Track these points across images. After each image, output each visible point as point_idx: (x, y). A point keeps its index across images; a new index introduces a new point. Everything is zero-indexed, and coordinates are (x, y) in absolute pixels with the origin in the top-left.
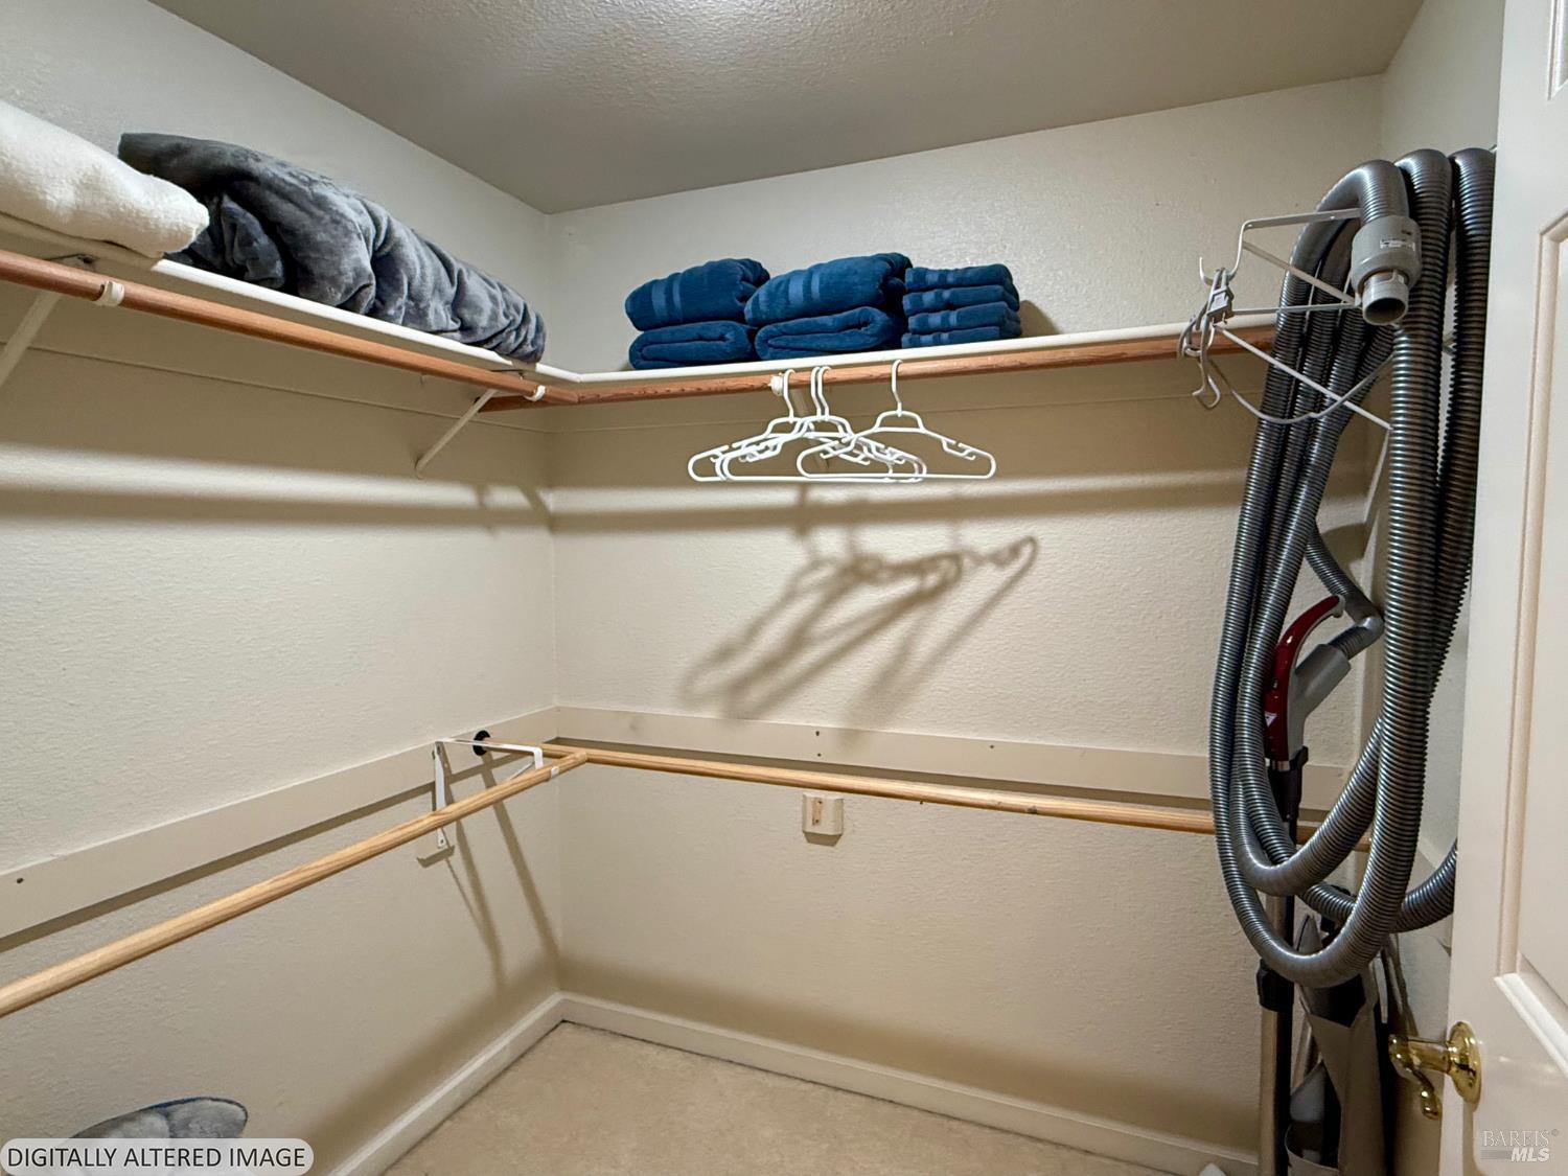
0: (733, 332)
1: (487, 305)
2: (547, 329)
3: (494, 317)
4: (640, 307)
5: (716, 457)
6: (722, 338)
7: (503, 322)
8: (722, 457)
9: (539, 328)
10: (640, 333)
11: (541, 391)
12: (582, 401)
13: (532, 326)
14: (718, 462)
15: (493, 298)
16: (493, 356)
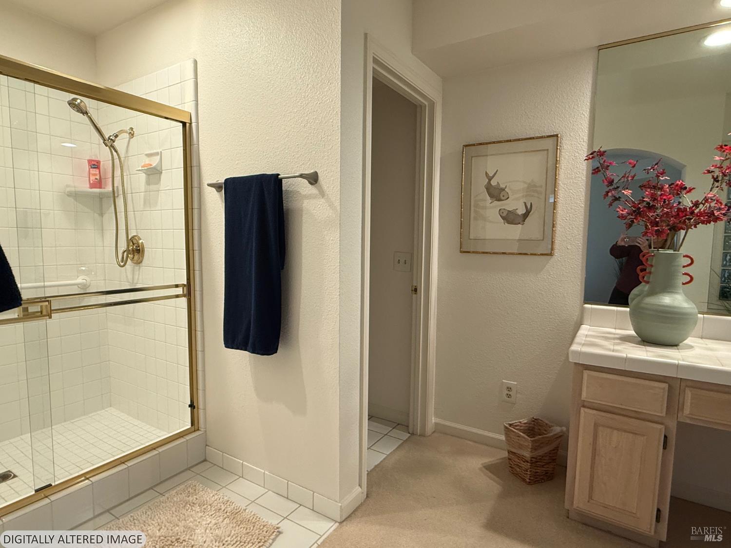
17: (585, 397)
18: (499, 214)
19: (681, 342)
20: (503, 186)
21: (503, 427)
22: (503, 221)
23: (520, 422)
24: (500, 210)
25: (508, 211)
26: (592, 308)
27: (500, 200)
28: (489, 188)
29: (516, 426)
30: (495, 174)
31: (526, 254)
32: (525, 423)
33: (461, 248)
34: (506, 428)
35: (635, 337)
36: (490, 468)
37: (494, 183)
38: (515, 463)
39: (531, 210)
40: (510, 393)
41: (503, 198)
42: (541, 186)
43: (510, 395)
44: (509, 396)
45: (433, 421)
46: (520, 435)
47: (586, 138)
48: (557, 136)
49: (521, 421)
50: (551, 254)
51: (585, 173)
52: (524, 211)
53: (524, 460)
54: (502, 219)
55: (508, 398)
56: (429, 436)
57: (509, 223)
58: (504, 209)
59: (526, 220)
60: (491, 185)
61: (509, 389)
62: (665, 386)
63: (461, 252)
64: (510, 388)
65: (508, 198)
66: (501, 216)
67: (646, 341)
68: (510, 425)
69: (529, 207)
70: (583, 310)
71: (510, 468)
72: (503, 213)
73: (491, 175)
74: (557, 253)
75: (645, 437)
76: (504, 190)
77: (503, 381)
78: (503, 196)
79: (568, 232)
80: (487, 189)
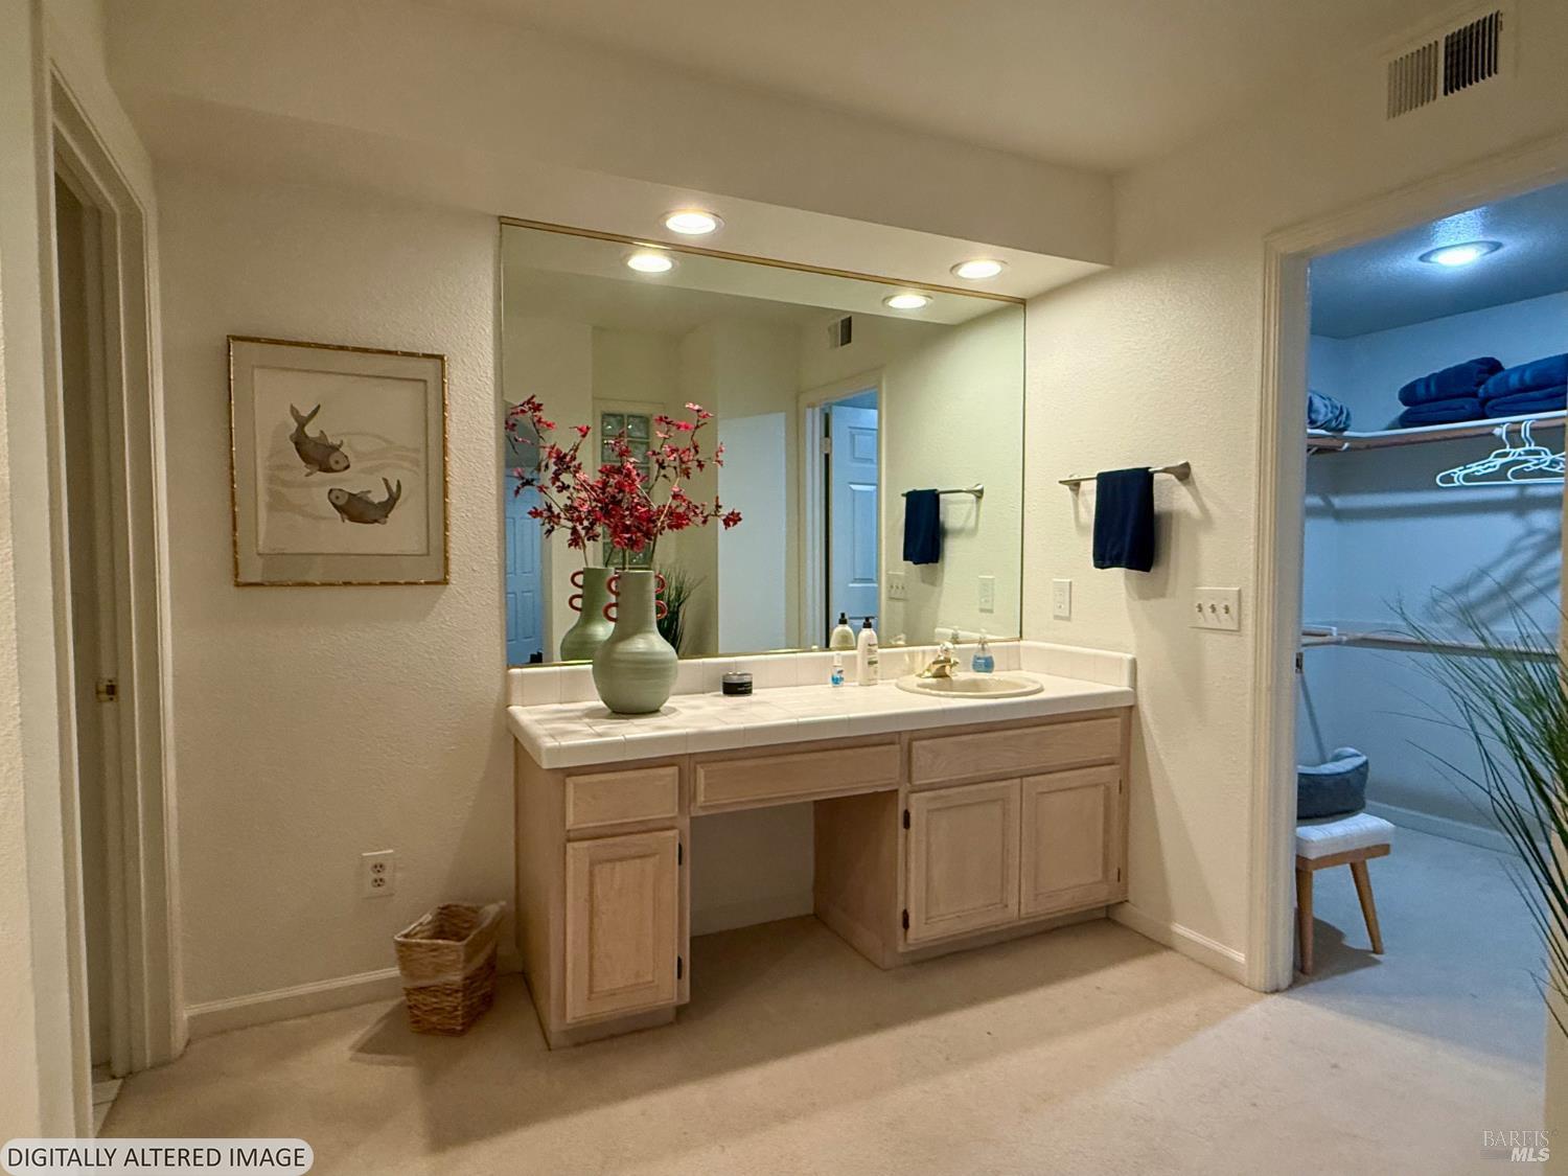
0: (1468, 404)
1: (1323, 410)
2: (1352, 416)
3: (1326, 415)
4: (1408, 395)
5: (1455, 473)
6: (1463, 408)
7: (1330, 415)
8: (1458, 473)
9: (1348, 415)
10: (1406, 408)
11: (1346, 445)
12: (1368, 447)
13: (1344, 415)
14: (1456, 476)
15: (1326, 406)
16: (1323, 432)
17: (572, 822)
18: (329, 498)
19: (661, 705)
20: (333, 441)
21: (393, 945)
22: (339, 515)
23: (421, 924)
24: (331, 491)
25: (350, 494)
26: (523, 674)
27: (329, 470)
28: (300, 442)
29: (416, 934)
30: (315, 412)
31: (396, 584)
32: (429, 923)
33: (237, 575)
34: (403, 945)
35: (603, 709)
36: (372, 1047)
37: (311, 431)
38: (426, 1008)
39: (399, 496)
40: (381, 875)
41: (335, 467)
42: (416, 450)
43: (381, 880)
44: (379, 882)
45: (185, 1016)
46: (437, 944)
47: (490, 372)
48: (441, 358)
49: (421, 920)
50: (445, 582)
51: (492, 432)
52: (386, 496)
53: (448, 992)
54: (336, 512)
55: (380, 888)
56: (181, 1056)
57: (353, 519)
58: (340, 490)
59: (390, 515)
60: (306, 436)
61: (378, 868)
62: (673, 770)
63: (238, 585)
64: (381, 866)
65: (347, 467)
66: (333, 504)
67: (621, 710)
68: (406, 936)
69: (394, 489)
70: (507, 679)
71: (415, 1025)
72: (337, 498)
73: (305, 413)
74: (453, 577)
75: (658, 857)
76: (338, 449)
77: (365, 854)
78: (337, 462)
79: (472, 540)
80: (296, 444)
